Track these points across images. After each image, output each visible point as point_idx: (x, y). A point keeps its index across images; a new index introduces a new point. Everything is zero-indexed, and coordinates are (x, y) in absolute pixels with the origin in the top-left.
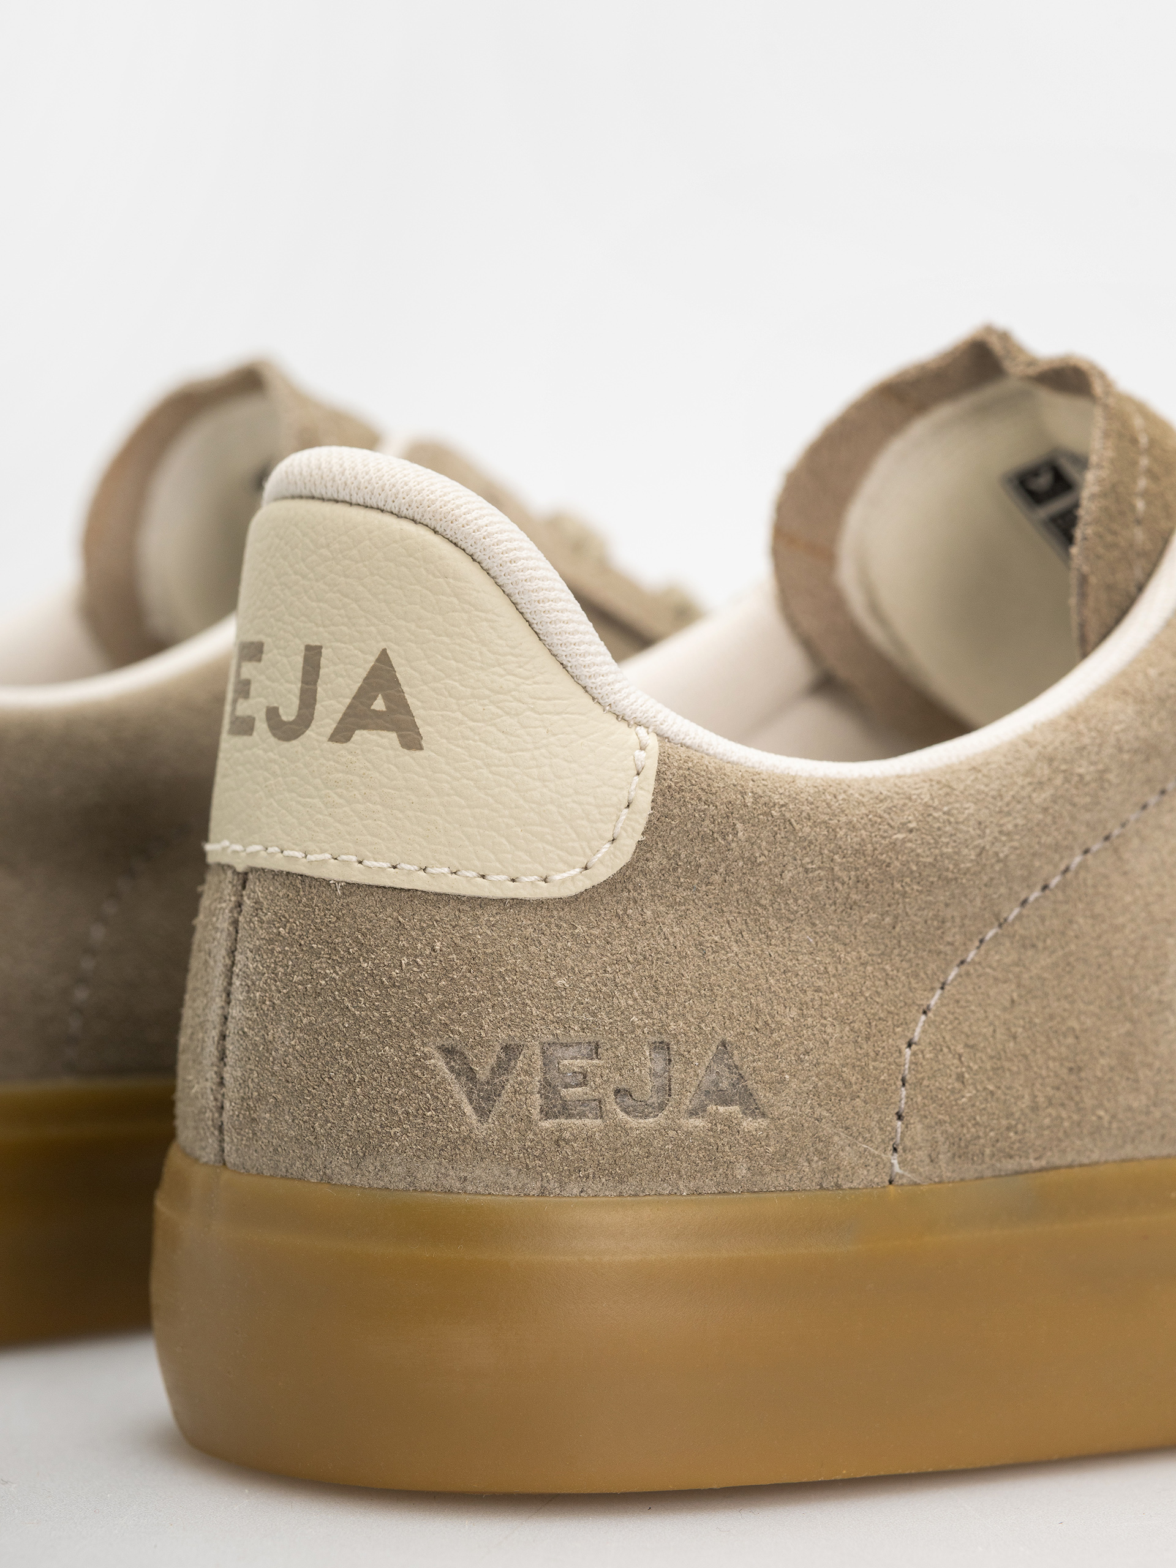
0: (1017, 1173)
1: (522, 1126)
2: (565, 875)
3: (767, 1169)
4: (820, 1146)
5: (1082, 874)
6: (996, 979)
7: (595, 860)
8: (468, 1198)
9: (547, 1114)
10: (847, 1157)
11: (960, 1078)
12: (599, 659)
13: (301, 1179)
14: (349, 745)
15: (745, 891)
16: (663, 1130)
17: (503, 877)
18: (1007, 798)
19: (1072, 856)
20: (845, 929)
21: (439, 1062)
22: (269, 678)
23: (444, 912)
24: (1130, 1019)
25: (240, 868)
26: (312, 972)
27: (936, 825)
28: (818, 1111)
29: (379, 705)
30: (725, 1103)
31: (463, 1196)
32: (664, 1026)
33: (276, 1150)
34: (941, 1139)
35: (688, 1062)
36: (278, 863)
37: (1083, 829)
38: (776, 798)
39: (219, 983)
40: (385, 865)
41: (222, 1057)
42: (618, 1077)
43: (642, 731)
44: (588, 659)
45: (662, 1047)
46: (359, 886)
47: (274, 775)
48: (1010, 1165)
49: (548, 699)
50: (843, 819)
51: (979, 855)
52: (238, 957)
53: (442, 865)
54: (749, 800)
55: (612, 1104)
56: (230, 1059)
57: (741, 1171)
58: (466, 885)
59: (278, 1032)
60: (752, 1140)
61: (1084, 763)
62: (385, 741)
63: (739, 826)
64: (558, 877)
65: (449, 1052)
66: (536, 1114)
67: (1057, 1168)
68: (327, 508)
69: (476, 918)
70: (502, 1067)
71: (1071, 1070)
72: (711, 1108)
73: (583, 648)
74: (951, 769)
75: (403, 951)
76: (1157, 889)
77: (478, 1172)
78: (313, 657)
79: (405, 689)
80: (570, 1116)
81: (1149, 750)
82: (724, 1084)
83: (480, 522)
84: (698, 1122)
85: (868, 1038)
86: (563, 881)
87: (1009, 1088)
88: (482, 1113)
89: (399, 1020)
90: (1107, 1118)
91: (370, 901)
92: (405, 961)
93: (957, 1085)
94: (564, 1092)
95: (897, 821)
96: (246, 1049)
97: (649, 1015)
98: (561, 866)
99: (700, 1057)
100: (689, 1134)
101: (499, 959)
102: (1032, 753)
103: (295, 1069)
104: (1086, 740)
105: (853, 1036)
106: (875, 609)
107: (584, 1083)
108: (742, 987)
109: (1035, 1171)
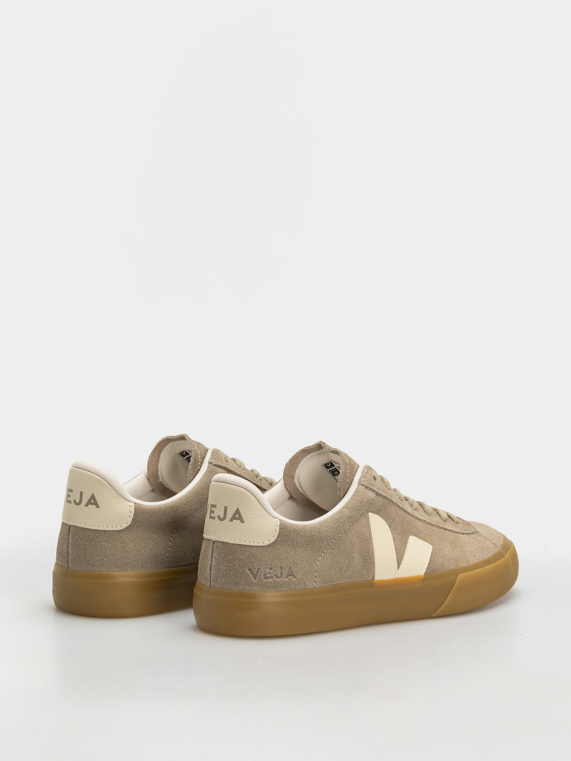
0: (332, 585)
1: (261, 581)
2: (266, 542)
3: (297, 586)
4: (304, 582)
5: (341, 537)
6: (329, 555)
7: (271, 540)
8: (253, 592)
9: (264, 579)
10: (308, 583)
11: (324, 571)
12: (270, 508)
13: (226, 589)
14: (232, 522)
15: (292, 543)
16: (281, 581)
17: (257, 542)
18: (330, 526)
19: (340, 535)
20: (307, 548)
21: (248, 571)
22: (218, 511)
23: (248, 548)
24: (349, 560)
25: (214, 540)
26: (227, 557)
27: (320, 531)
28: (304, 577)
29: (237, 516)
30: (290, 576)
31: (252, 591)
32: (281, 565)
33: (221, 585)
34: (321, 580)
35: (285, 570)
36: (221, 540)
37: (342, 530)
38: (297, 529)
39: (210, 558)
40: (239, 541)
41: (211, 569)
42: (275, 573)
43: (277, 519)
44: (269, 508)
45: (281, 568)
46: (234, 544)
47: (219, 526)
48: (331, 584)
49: (263, 515)
50: (307, 531)
51: (326, 536)
52: (213, 554)
53: (247, 541)
54: (293, 529)
55: (274, 577)
56: (212, 570)
57: (293, 586)
58: (251, 544)
59: (221, 566)
60: (294, 582)
61: (342, 520)
62: (238, 522)
63: (291, 533)
64: (265, 542)
65: (249, 569)
66: (263, 579)
67: (338, 584)
68: (227, 485)
69: (253, 549)
70: (257, 572)
71: (340, 568)
72: (288, 577)
73: (268, 507)
74: (321, 522)
75: (242, 554)
76: (352, 539)
77: (254, 588)
78: (226, 508)
79: (241, 514)
80: (268, 579)
81: (351, 517)
82: (290, 573)
83: (252, 488)
84: (287, 579)
85: (311, 565)
86: (266, 543)
87: (331, 572)
88: (255, 579)
89: (242, 565)
90: (346, 576)
91: (236, 546)
92: (242, 556)
93: (324, 572)
94: (267, 575)
95: (314, 531)
96: (216, 569)
97: (279, 563)
98: (265, 541)
99: (287, 569)
100: (285, 581)
101: (257, 555)
102: (334, 519)
103: (224, 572)
104: (342, 516)
105: (309, 565)
106: (300, 486)
107: (270, 574)
108: (292, 558)
109: (335, 585)
